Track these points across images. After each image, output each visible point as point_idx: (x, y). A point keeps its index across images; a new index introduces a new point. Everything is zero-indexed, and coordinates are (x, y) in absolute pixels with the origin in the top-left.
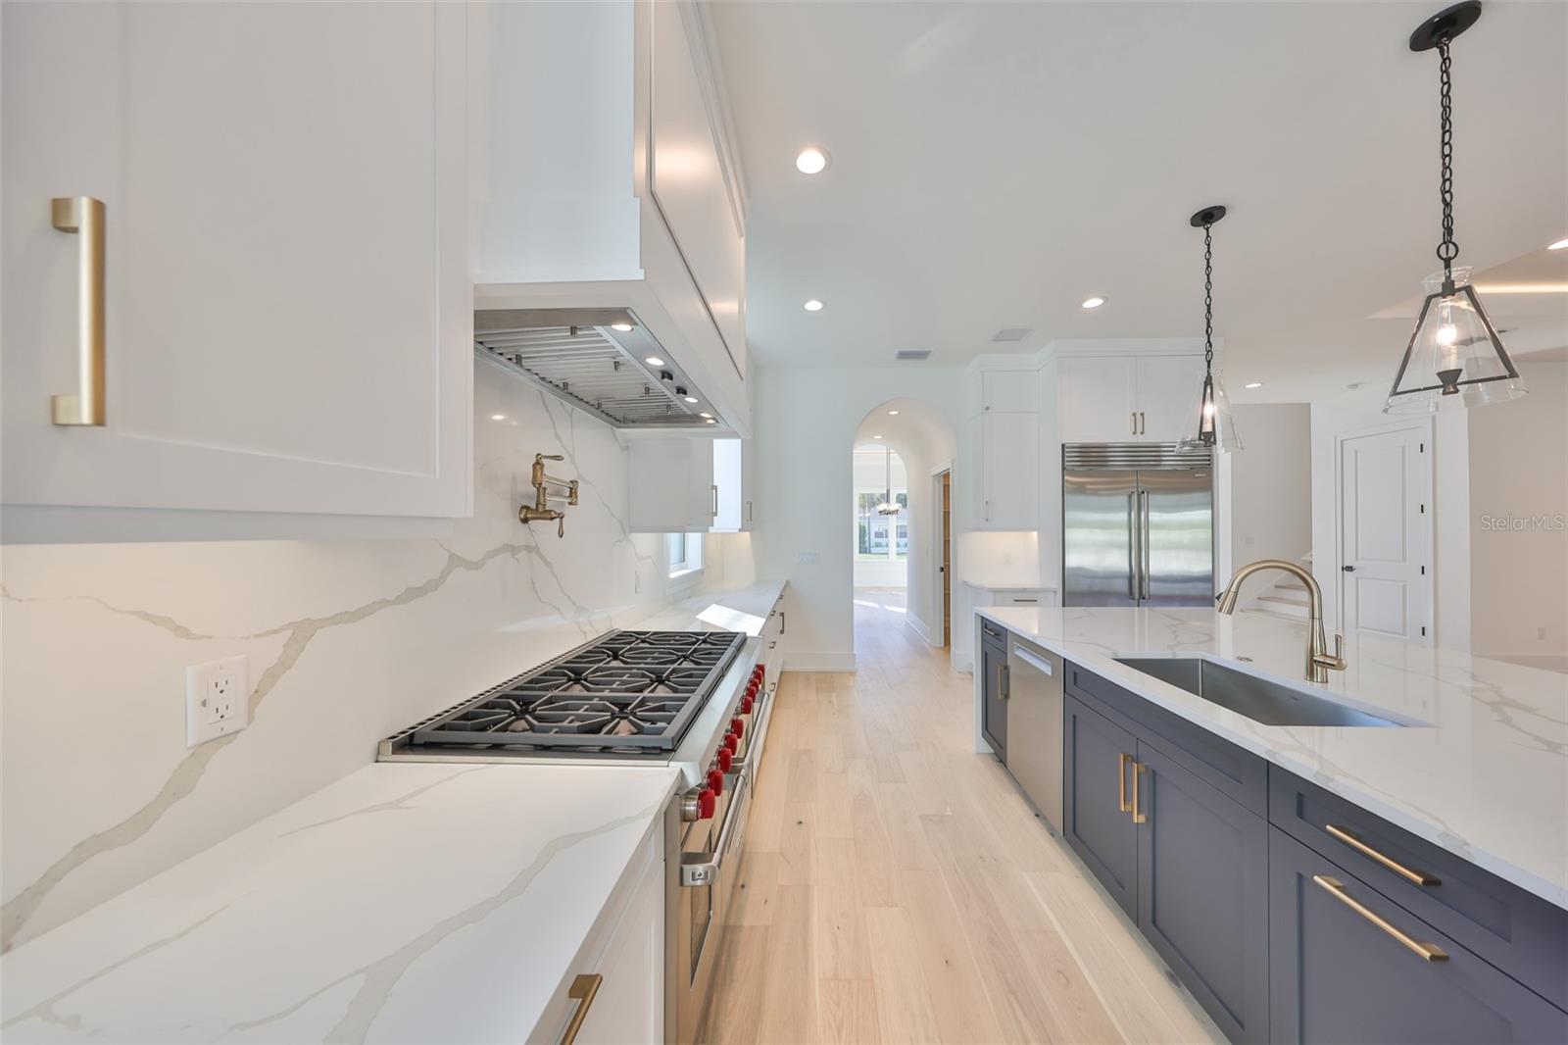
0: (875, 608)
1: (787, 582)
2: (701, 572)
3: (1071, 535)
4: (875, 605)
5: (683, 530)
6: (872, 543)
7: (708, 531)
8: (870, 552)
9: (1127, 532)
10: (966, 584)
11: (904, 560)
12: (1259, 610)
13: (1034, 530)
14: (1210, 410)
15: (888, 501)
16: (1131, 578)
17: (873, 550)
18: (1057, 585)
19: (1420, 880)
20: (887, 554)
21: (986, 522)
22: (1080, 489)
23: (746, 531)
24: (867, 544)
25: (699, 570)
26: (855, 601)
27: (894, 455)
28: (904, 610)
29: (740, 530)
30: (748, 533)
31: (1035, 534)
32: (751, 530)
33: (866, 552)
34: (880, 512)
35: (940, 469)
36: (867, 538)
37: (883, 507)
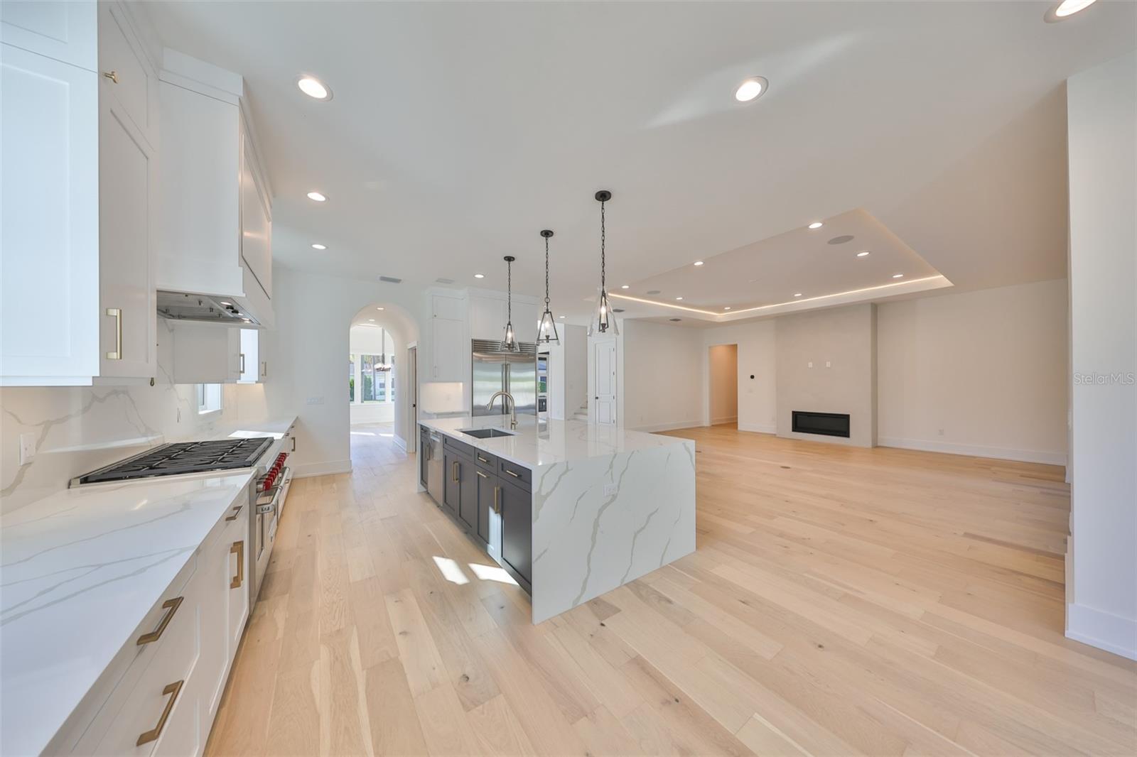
0: (372, 436)
1: (297, 418)
2: (221, 412)
3: (477, 385)
4: (373, 434)
5: (204, 382)
6: (377, 392)
7: (236, 382)
8: (375, 399)
9: (501, 383)
10: (424, 412)
11: (393, 403)
12: (575, 419)
13: (461, 382)
14: (510, 335)
15: (383, 362)
16: (503, 405)
17: (377, 397)
18: (469, 409)
19: (516, 475)
20: (384, 400)
21: (435, 378)
22: (480, 360)
23: (261, 382)
24: (372, 393)
25: (219, 411)
26: (352, 433)
27: (386, 333)
28: (392, 435)
29: (257, 382)
30: (262, 384)
31: (461, 384)
32: (264, 382)
33: (371, 399)
34: (377, 369)
35: (410, 346)
36: (372, 388)
37: (379, 365)
